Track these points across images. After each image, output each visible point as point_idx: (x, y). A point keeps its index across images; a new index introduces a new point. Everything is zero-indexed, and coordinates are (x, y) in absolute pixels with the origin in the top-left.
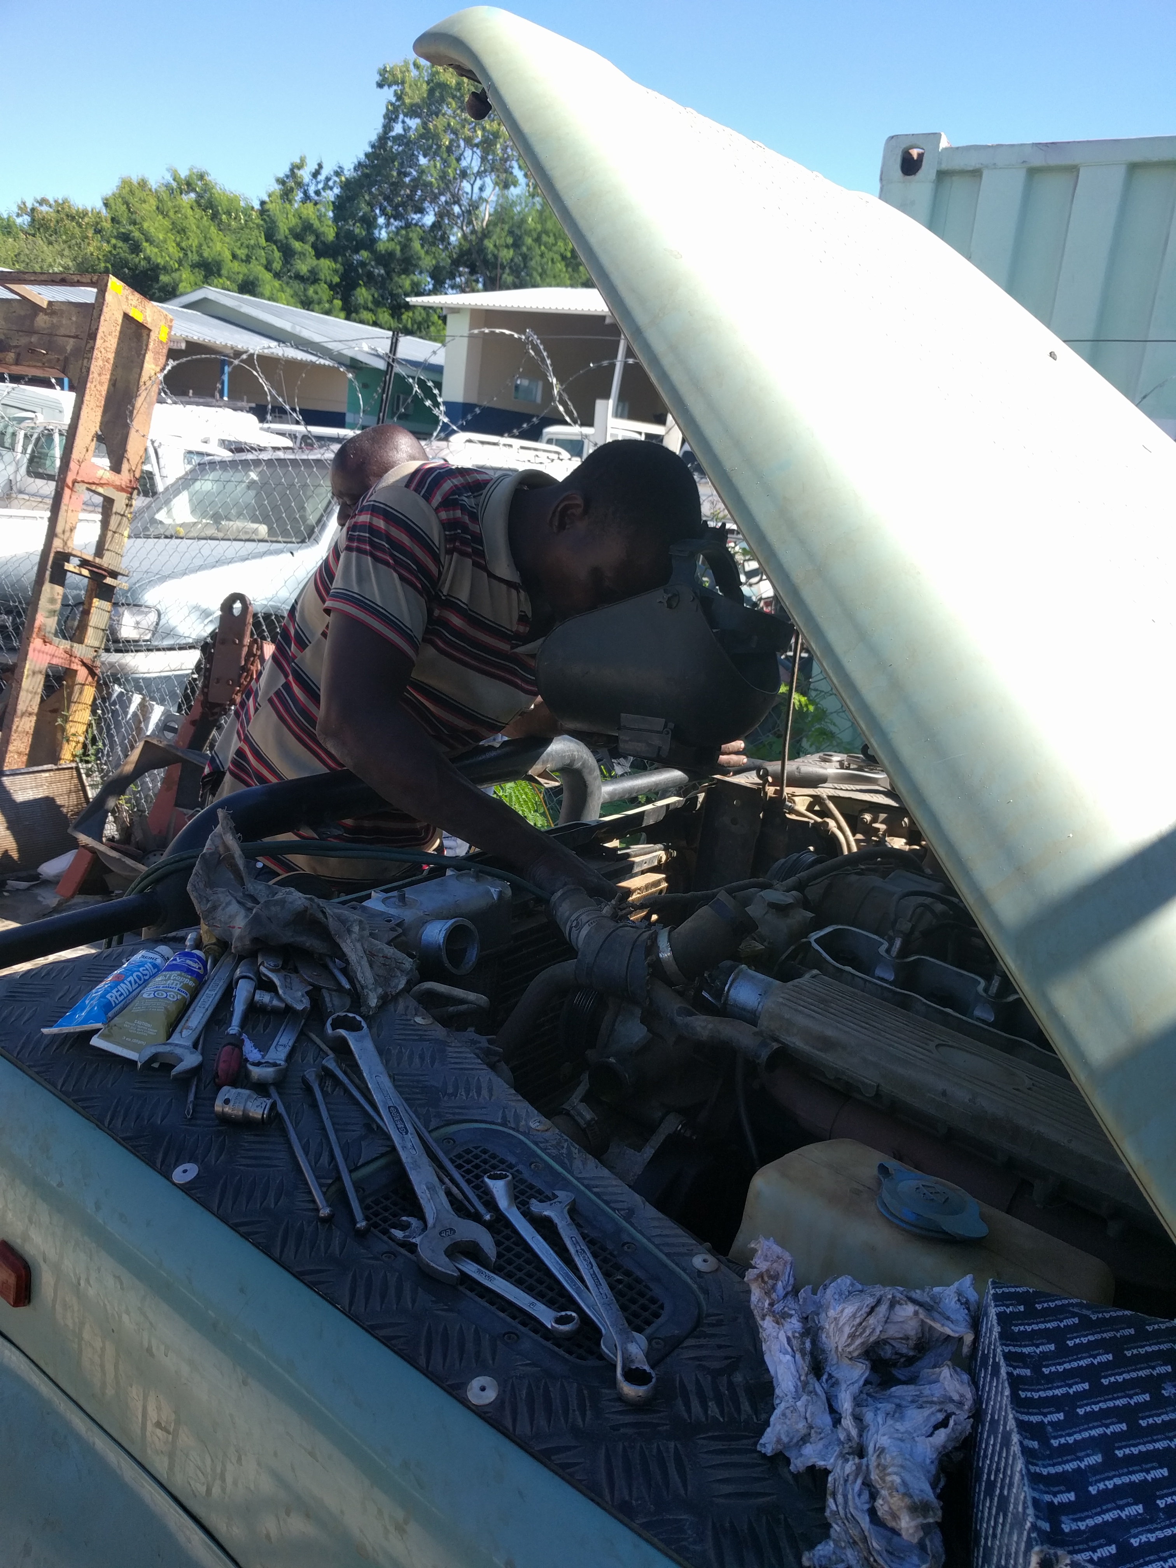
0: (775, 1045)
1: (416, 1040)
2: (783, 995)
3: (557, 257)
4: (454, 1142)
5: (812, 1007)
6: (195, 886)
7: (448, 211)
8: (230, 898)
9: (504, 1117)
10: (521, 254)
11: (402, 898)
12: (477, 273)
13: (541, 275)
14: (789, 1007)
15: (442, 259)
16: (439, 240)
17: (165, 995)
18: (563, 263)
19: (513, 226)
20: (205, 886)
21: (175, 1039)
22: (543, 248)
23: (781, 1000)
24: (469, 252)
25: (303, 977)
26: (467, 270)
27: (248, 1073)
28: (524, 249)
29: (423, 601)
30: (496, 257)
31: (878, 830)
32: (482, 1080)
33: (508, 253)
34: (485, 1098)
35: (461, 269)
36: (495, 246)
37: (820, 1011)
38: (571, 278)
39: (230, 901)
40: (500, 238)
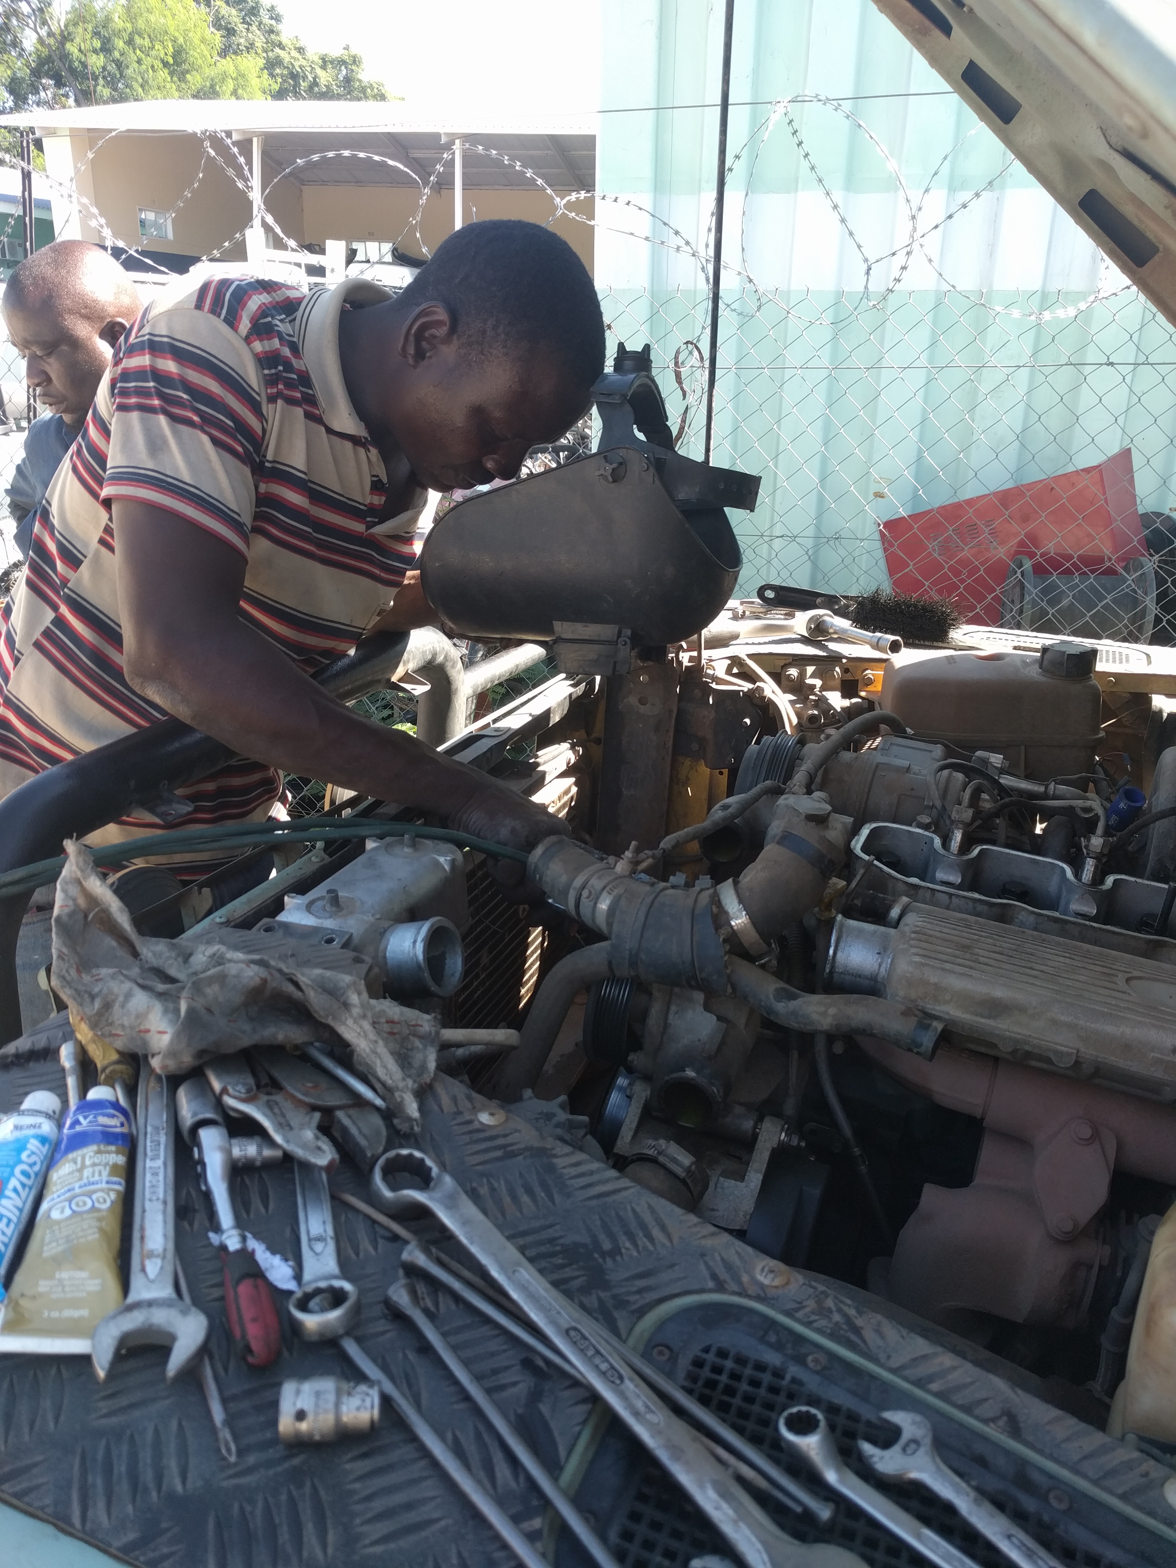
0: (939, 1026)
1: (498, 1159)
2: (913, 950)
3: (158, 64)
4: (668, 1348)
5: (959, 961)
6: (64, 978)
7: (14, 10)
8: (128, 985)
9: (714, 1277)
10: (113, 61)
11: (335, 900)
12: (65, 85)
13: (142, 86)
14: (932, 967)
15: (19, 69)
16: (9, 45)
17: (89, 1204)
18: (166, 71)
19: (97, 27)
20: (79, 971)
21: (140, 1291)
22: (138, 52)
23: (917, 959)
24: (49, 59)
25: (293, 1097)
26: (51, 82)
27: (296, 1327)
28: (117, 54)
29: (247, 471)
30: (84, 65)
31: (814, 686)
32: (638, 1209)
33: (99, 59)
34: (663, 1245)
35: (44, 81)
36: (80, 50)
37: (967, 963)
38: (178, 89)
39: (131, 989)
40: (84, 41)
